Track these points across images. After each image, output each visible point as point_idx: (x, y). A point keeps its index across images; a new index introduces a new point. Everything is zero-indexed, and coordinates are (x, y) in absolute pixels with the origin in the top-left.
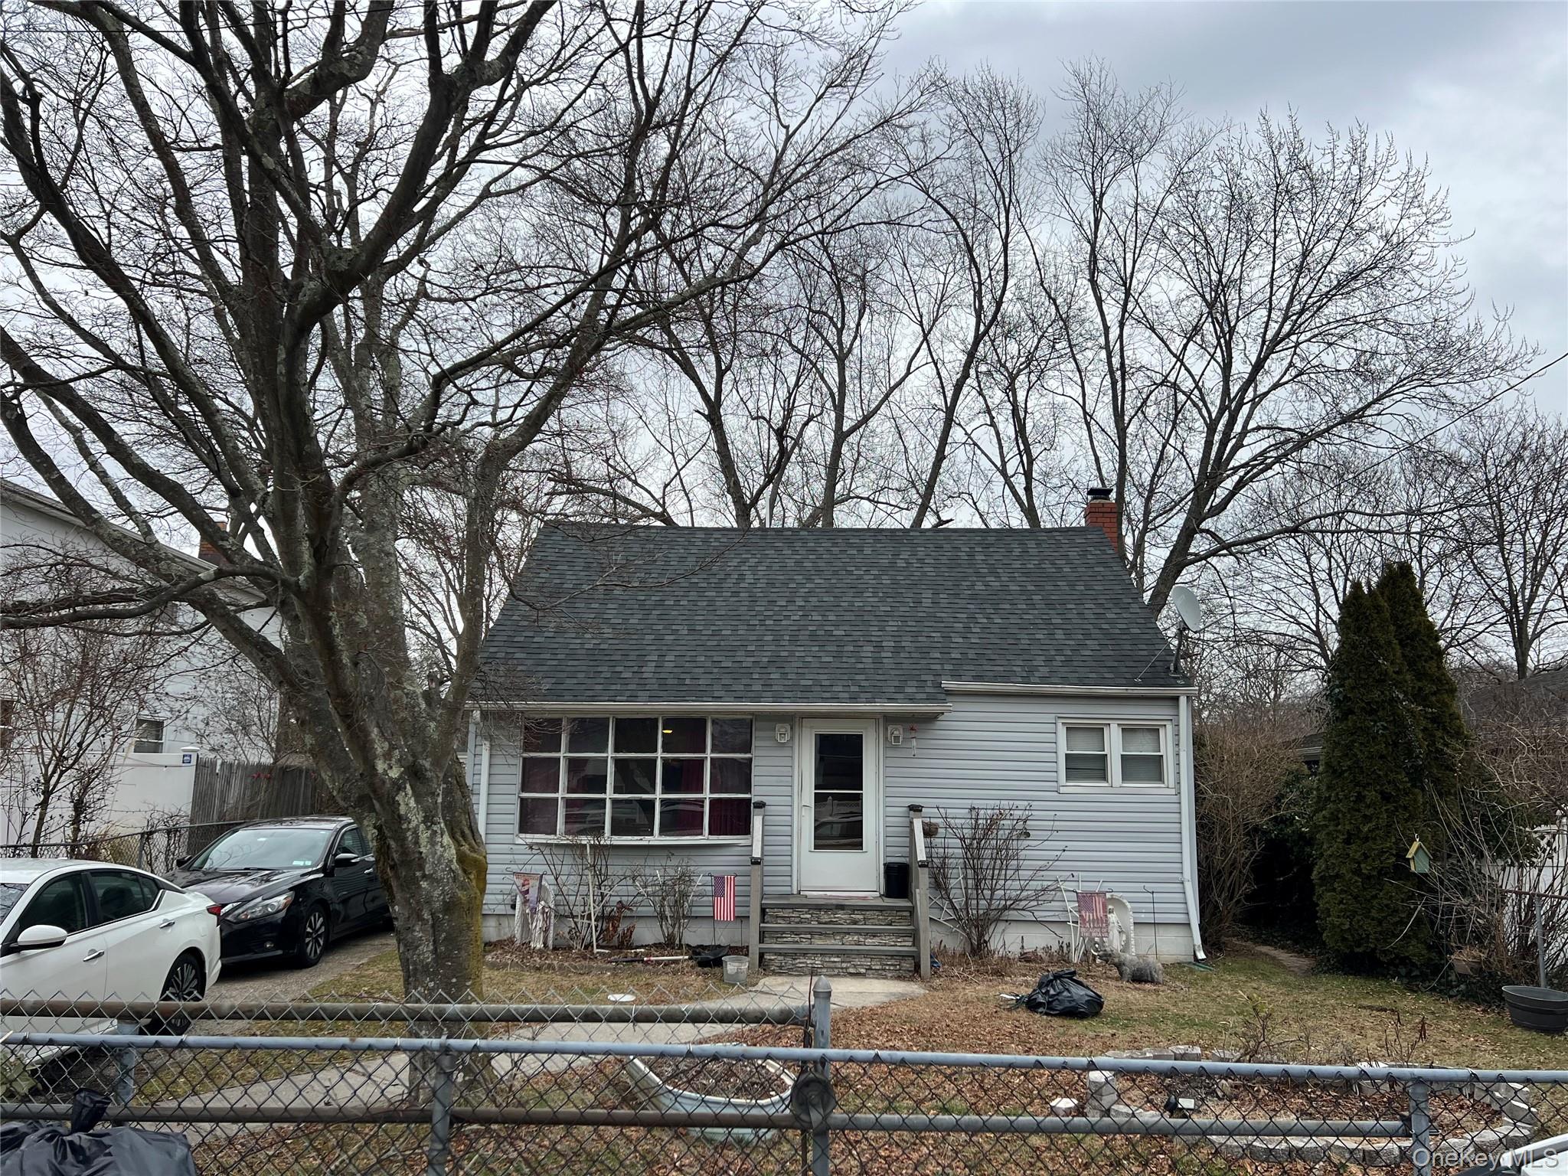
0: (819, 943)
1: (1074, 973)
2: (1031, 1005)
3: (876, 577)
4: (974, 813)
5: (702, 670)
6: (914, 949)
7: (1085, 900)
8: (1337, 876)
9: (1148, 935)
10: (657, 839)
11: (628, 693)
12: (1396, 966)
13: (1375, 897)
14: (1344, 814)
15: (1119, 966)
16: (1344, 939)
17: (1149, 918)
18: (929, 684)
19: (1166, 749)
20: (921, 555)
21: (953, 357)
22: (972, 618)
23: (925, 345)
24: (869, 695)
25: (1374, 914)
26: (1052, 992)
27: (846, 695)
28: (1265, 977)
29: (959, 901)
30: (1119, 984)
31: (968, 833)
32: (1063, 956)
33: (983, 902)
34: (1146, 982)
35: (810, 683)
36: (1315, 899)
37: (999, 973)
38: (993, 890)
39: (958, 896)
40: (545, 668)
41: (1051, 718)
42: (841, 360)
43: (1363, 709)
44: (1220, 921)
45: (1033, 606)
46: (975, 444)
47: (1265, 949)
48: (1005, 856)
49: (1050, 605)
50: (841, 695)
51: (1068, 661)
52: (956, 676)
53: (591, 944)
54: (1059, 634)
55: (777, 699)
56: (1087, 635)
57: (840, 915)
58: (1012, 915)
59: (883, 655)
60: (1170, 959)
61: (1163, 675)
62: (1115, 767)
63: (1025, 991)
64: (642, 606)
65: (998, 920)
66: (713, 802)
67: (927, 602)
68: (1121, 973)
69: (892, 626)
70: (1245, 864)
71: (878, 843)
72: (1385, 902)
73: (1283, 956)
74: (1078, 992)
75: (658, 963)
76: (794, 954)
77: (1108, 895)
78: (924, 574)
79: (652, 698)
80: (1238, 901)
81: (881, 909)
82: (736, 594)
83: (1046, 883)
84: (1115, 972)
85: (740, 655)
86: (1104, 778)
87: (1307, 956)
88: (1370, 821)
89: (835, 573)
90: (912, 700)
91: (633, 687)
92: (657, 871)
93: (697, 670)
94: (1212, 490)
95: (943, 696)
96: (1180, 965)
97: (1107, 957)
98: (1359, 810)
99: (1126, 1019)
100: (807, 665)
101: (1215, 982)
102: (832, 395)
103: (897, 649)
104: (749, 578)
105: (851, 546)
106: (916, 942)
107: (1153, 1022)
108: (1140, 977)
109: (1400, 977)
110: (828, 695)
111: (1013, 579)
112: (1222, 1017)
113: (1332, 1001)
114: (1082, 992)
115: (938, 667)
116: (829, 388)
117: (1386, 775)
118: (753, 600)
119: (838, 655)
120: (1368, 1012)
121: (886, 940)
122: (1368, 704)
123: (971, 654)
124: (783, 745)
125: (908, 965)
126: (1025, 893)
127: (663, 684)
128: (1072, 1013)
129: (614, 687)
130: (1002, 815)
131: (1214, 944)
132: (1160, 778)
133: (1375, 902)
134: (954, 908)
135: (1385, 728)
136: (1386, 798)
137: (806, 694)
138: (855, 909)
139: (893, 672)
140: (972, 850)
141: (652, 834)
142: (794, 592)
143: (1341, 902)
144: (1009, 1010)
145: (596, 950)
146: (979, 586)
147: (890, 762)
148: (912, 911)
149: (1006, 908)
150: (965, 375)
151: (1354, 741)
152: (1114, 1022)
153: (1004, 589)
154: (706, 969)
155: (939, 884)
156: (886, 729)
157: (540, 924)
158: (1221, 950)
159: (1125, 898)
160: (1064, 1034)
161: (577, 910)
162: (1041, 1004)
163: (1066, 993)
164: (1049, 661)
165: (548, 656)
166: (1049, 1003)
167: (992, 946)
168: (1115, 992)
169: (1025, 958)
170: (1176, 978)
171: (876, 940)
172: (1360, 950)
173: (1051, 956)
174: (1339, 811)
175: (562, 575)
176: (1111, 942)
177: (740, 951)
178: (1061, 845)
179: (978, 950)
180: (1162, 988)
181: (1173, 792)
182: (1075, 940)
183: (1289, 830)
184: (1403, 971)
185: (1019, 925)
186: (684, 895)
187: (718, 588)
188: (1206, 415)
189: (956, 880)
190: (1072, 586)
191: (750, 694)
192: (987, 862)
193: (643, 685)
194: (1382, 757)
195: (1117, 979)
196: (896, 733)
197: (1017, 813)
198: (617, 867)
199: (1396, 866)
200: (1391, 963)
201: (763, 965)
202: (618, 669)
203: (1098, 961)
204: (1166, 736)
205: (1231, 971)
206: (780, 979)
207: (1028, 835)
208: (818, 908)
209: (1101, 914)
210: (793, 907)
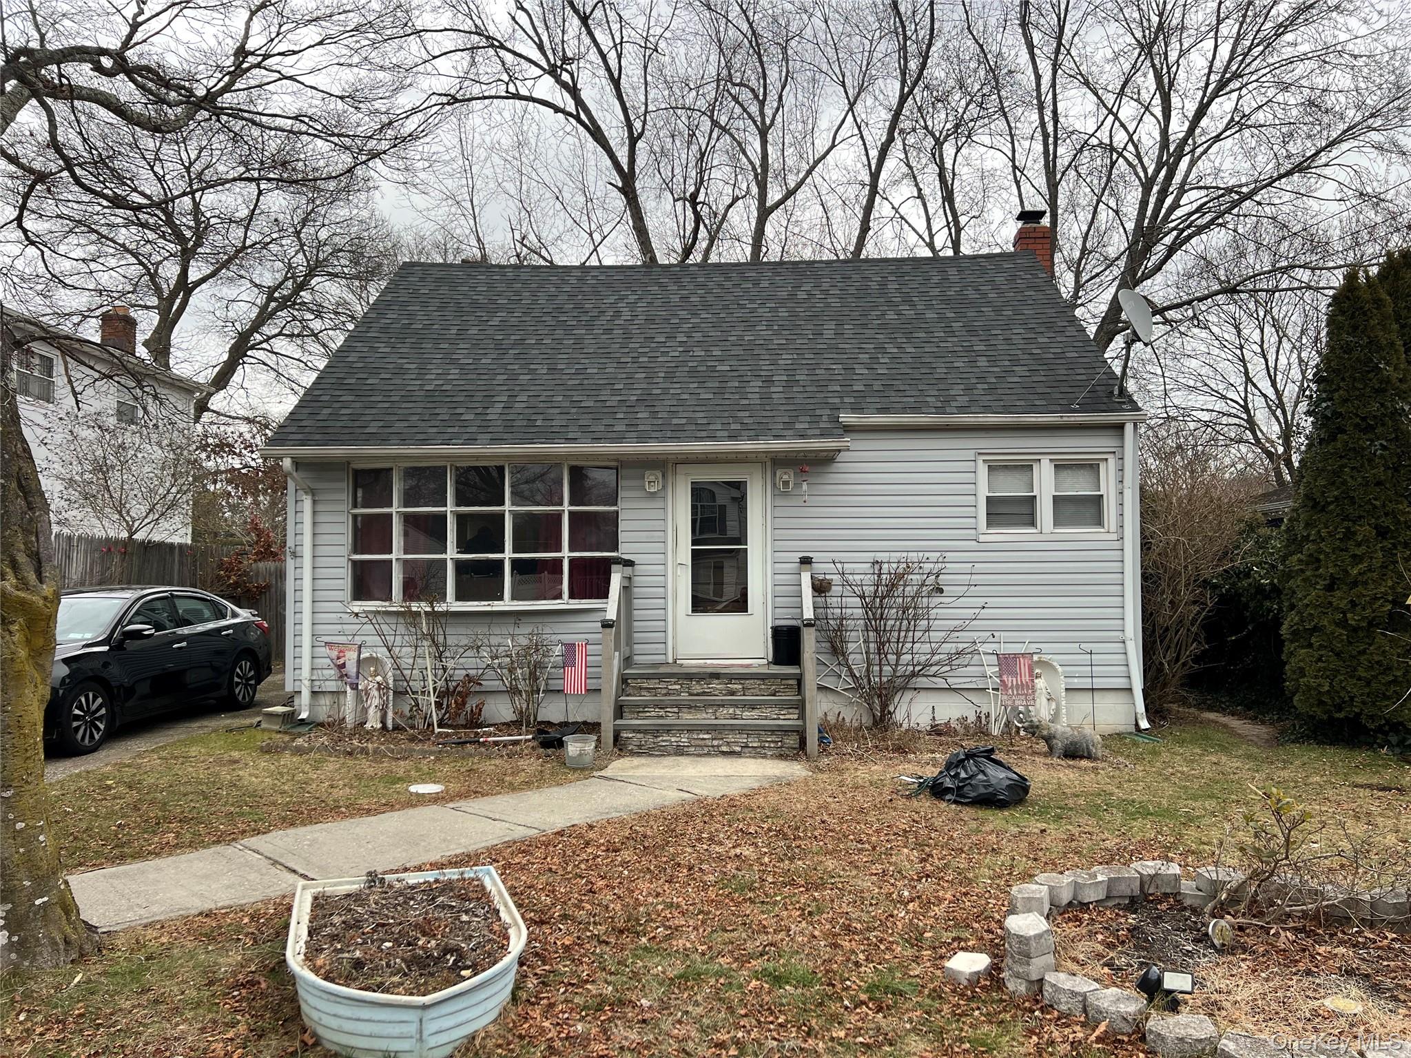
0: (688, 718)
1: (992, 751)
2: (937, 790)
3: (772, 310)
4: (877, 567)
5: (558, 411)
6: (800, 723)
7: (1007, 662)
8: (1316, 629)
9: (1084, 702)
10: (507, 604)
11: (466, 436)
12: (1386, 734)
13: (1363, 652)
14: (1327, 555)
15: (1048, 739)
16: (1321, 703)
17: (1086, 683)
18: (825, 418)
19: (1107, 487)
20: (825, 286)
21: (877, 121)
22: (881, 349)
23: (850, 117)
24: (752, 433)
25: (1361, 672)
26: (963, 775)
27: (726, 434)
28: (1223, 749)
29: (859, 668)
30: (1049, 761)
31: (869, 590)
32: (981, 729)
33: (887, 669)
34: (1082, 757)
35: (684, 421)
36: (1284, 657)
37: (901, 750)
38: (899, 654)
39: (857, 660)
40: (374, 411)
41: (970, 455)
42: (763, 133)
43: (1357, 426)
44: (1165, 685)
45: (952, 333)
46: (902, 218)
47: (1212, 716)
48: (912, 614)
49: (972, 332)
50: (719, 434)
51: (992, 389)
52: (856, 409)
53: (430, 725)
54: (982, 362)
55: (642, 439)
56: (1015, 361)
57: (716, 685)
58: (922, 682)
59: (773, 389)
60: (1108, 730)
61: (1105, 400)
62: (1045, 511)
63: (931, 772)
64: (498, 346)
65: (905, 688)
66: (572, 561)
67: (829, 334)
68: (1051, 748)
69: (786, 359)
70: (1194, 621)
71: (765, 603)
72: (1376, 658)
73: (1234, 723)
74: (997, 775)
75: (496, 743)
76: (656, 731)
77: (1035, 658)
78: (828, 305)
79: (494, 441)
80: (1184, 664)
81: (762, 677)
82: (608, 331)
83: (961, 646)
84: (1042, 746)
85: (605, 394)
86: (1032, 523)
87: (1263, 723)
88: (1361, 562)
89: (726, 307)
90: (802, 436)
91: (474, 429)
92: (510, 641)
93: (552, 411)
94: (1148, 249)
95: (841, 431)
96: (1120, 736)
97: (1034, 730)
98: (1346, 550)
99: (1058, 809)
100: (682, 403)
101: (1165, 756)
102: (754, 169)
103: (790, 384)
104: (626, 314)
105: (746, 279)
106: (802, 716)
107: (1094, 811)
108: (1074, 752)
109: (1391, 746)
110: (704, 434)
111: (930, 307)
112: (1182, 803)
113: (1318, 779)
114: (1002, 774)
115: (837, 400)
116: (751, 163)
117: (1384, 506)
118: (627, 336)
119: (719, 392)
120: (1368, 792)
121: (767, 712)
122: (1364, 419)
123: (877, 386)
124: (653, 495)
125: (792, 741)
126: (936, 658)
127: (509, 426)
128: (990, 801)
129: (450, 430)
130: (908, 570)
131: (1157, 712)
132: (1099, 521)
133: (1362, 658)
134: (853, 675)
135: (1384, 448)
136: (1382, 533)
137: (677, 434)
138: (732, 677)
139: (782, 408)
140: (874, 610)
141: (501, 598)
142: (676, 327)
143: (1320, 660)
144: (909, 797)
145: (437, 730)
146: (891, 315)
147: (779, 512)
148: (800, 680)
149: (914, 675)
150: (891, 139)
151: (1344, 466)
152: (1043, 812)
153: (920, 316)
154: (550, 751)
155: (836, 647)
156: (775, 474)
157: (376, 702)
158: (1164, 718)
159: (1055, 660)
160: (978, 831)
161: (417, 686)
162: (948, 790)
163: (981, 777)
164: (969, 389)
165: (380, 399)
166: (959, 788)
167: (899, 716)
168: (1043, 771)
169: (937, 731)
170: (1118, 753)
171: (755, 713)
172: (1341, 715)
173: (967, 728)
174: (1320, 551)
175: (411, 315)
176: (1038, 711)
177: (591, 728)
178: (981, 602)
179: (881, 722)
180: (1100, 765)
181: (1115, 537)
182: (994, 708)
183: (1245, 583)
184: (1394, 739)
185: (930, 694)
186: (539, 665)
187: (589, 326)
188: (1142, 174)
189: (855, 646)
190: (998, 311)
191: (610, 435)
192: (891, 623)
193: (485, 427)
194: (1379, 484)
195: (1046, 755)
196: (785, 477)
197: (927, 567)
198: (456, 637)
199: (1391, 615)
200: (1380, 729)
201: (620, 746)
202: (458, 411)
203: (1022, 733)
204: (1108, 473)
205: (1182, 742)
206: (636, 761)
207: (941, 591)
208: (689, 677)
209: (1026, 678)
210: (660, 677)
